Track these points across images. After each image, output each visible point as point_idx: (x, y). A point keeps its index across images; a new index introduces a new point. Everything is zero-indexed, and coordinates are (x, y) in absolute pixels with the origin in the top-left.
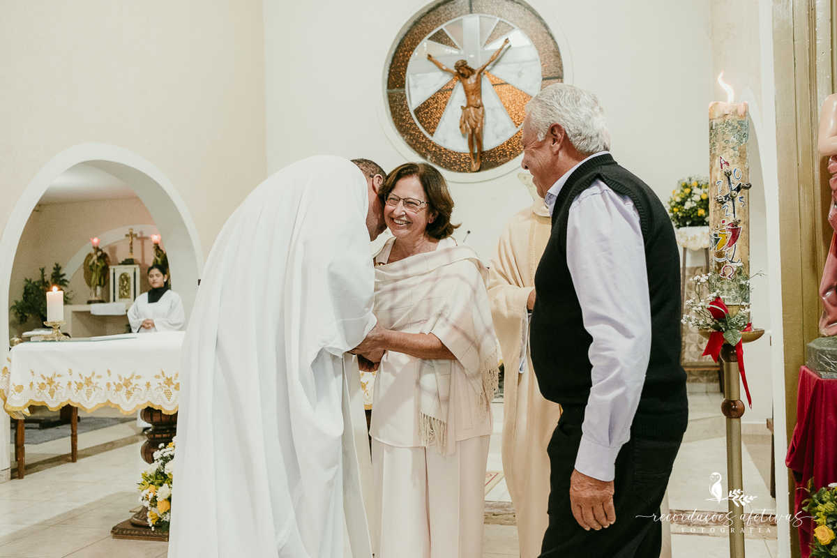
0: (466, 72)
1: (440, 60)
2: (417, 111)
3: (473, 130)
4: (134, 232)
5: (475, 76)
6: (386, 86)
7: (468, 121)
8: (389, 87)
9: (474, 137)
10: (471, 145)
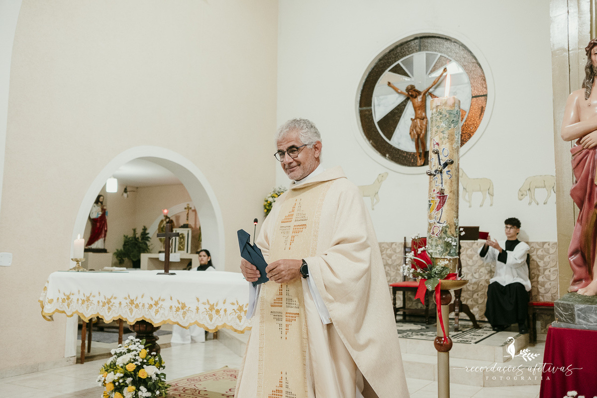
0: (414, 93)
1: (396, 86)
2: (379, 123)
3: (419, 135)
4: (190, 206)
5: (421, 96)
6: (358, 105)
7: (415, 129)
8: (360, 106)
9: (420, 141)
10: (417, 146)
